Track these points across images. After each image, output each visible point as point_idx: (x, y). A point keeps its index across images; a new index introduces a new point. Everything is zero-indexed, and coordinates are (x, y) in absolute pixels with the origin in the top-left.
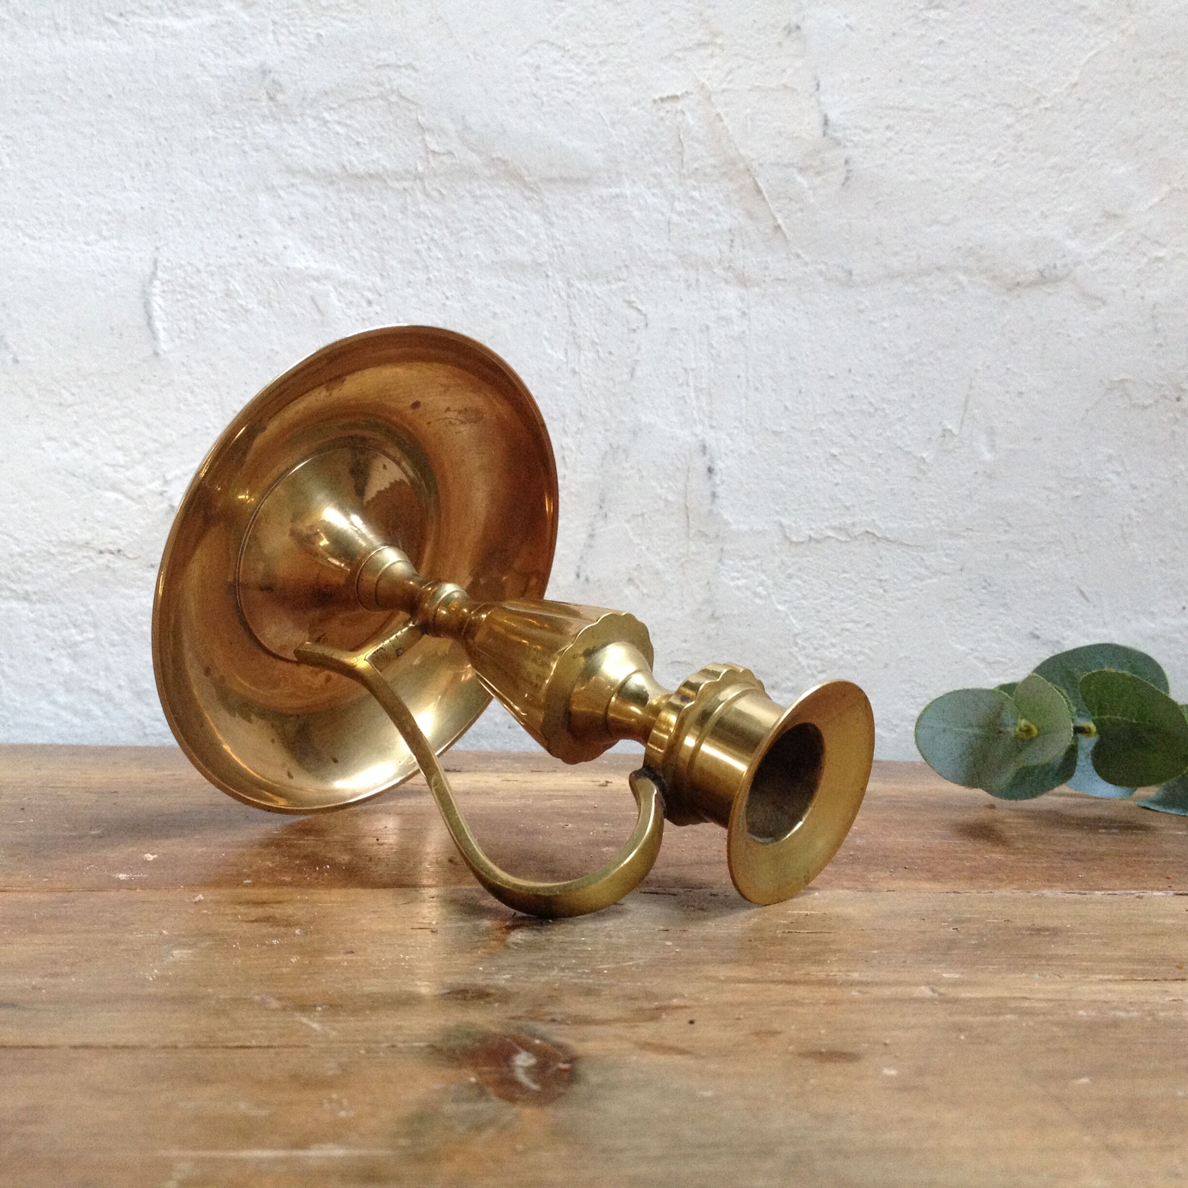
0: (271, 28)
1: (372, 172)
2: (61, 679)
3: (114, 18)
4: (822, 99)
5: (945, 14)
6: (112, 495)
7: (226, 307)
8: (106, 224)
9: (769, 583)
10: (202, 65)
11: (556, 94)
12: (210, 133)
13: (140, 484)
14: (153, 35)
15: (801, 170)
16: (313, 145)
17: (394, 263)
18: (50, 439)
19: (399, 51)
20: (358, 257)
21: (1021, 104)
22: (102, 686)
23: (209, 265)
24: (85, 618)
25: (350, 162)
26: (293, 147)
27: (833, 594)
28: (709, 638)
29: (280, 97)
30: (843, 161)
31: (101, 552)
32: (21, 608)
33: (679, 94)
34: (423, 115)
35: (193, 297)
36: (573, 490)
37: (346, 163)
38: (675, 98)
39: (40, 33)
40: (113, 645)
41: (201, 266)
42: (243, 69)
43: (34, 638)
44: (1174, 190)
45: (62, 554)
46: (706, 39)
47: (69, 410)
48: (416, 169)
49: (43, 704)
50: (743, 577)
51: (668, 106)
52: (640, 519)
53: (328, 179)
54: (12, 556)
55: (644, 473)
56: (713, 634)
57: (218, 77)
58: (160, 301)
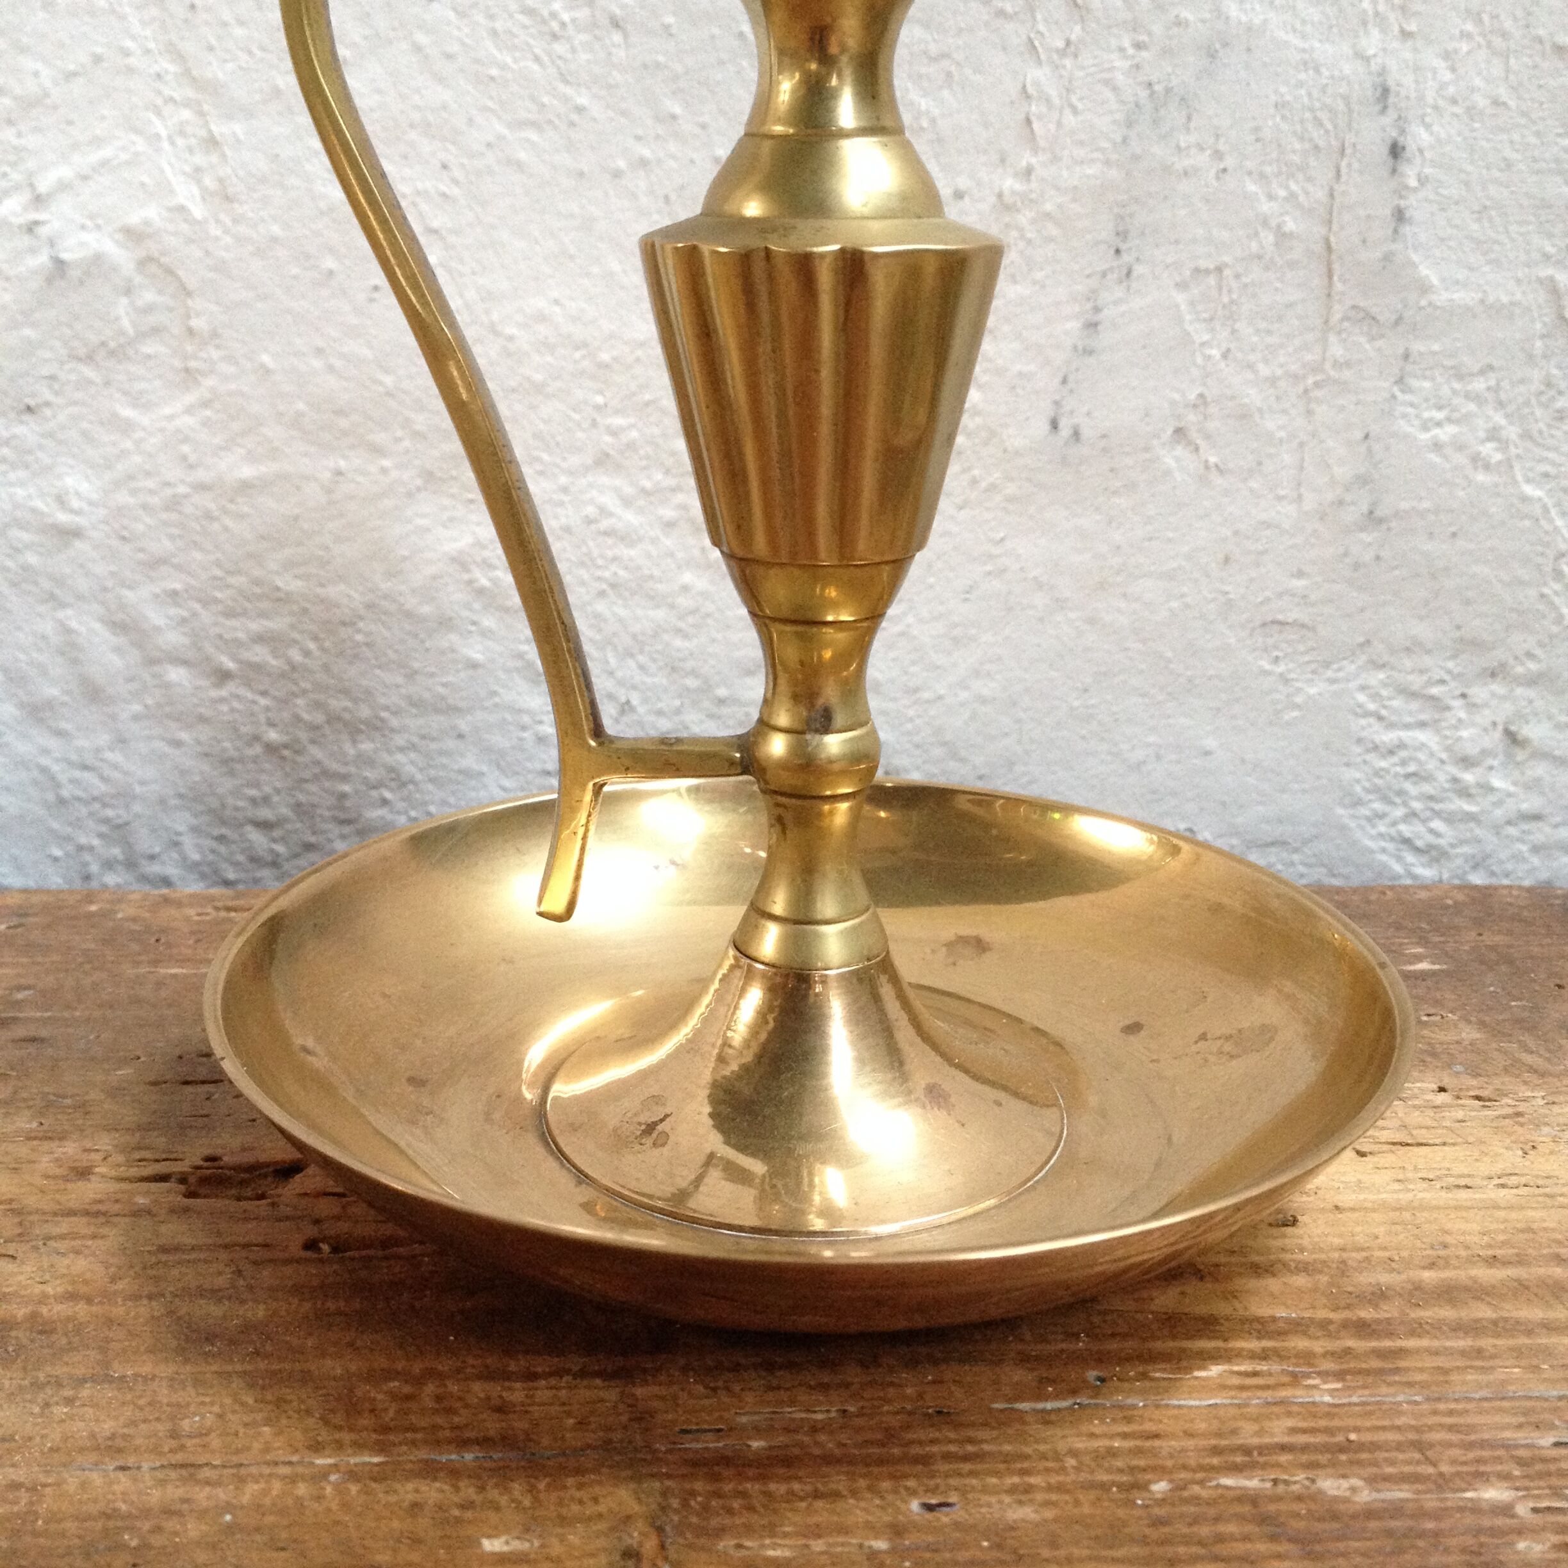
9: (1512, 432)
28: (1357, 566)
36: (1049, 207)
50: (1449, 420)
52: (1212, 280)
55: (1230, 162)
56: (1368, 557)
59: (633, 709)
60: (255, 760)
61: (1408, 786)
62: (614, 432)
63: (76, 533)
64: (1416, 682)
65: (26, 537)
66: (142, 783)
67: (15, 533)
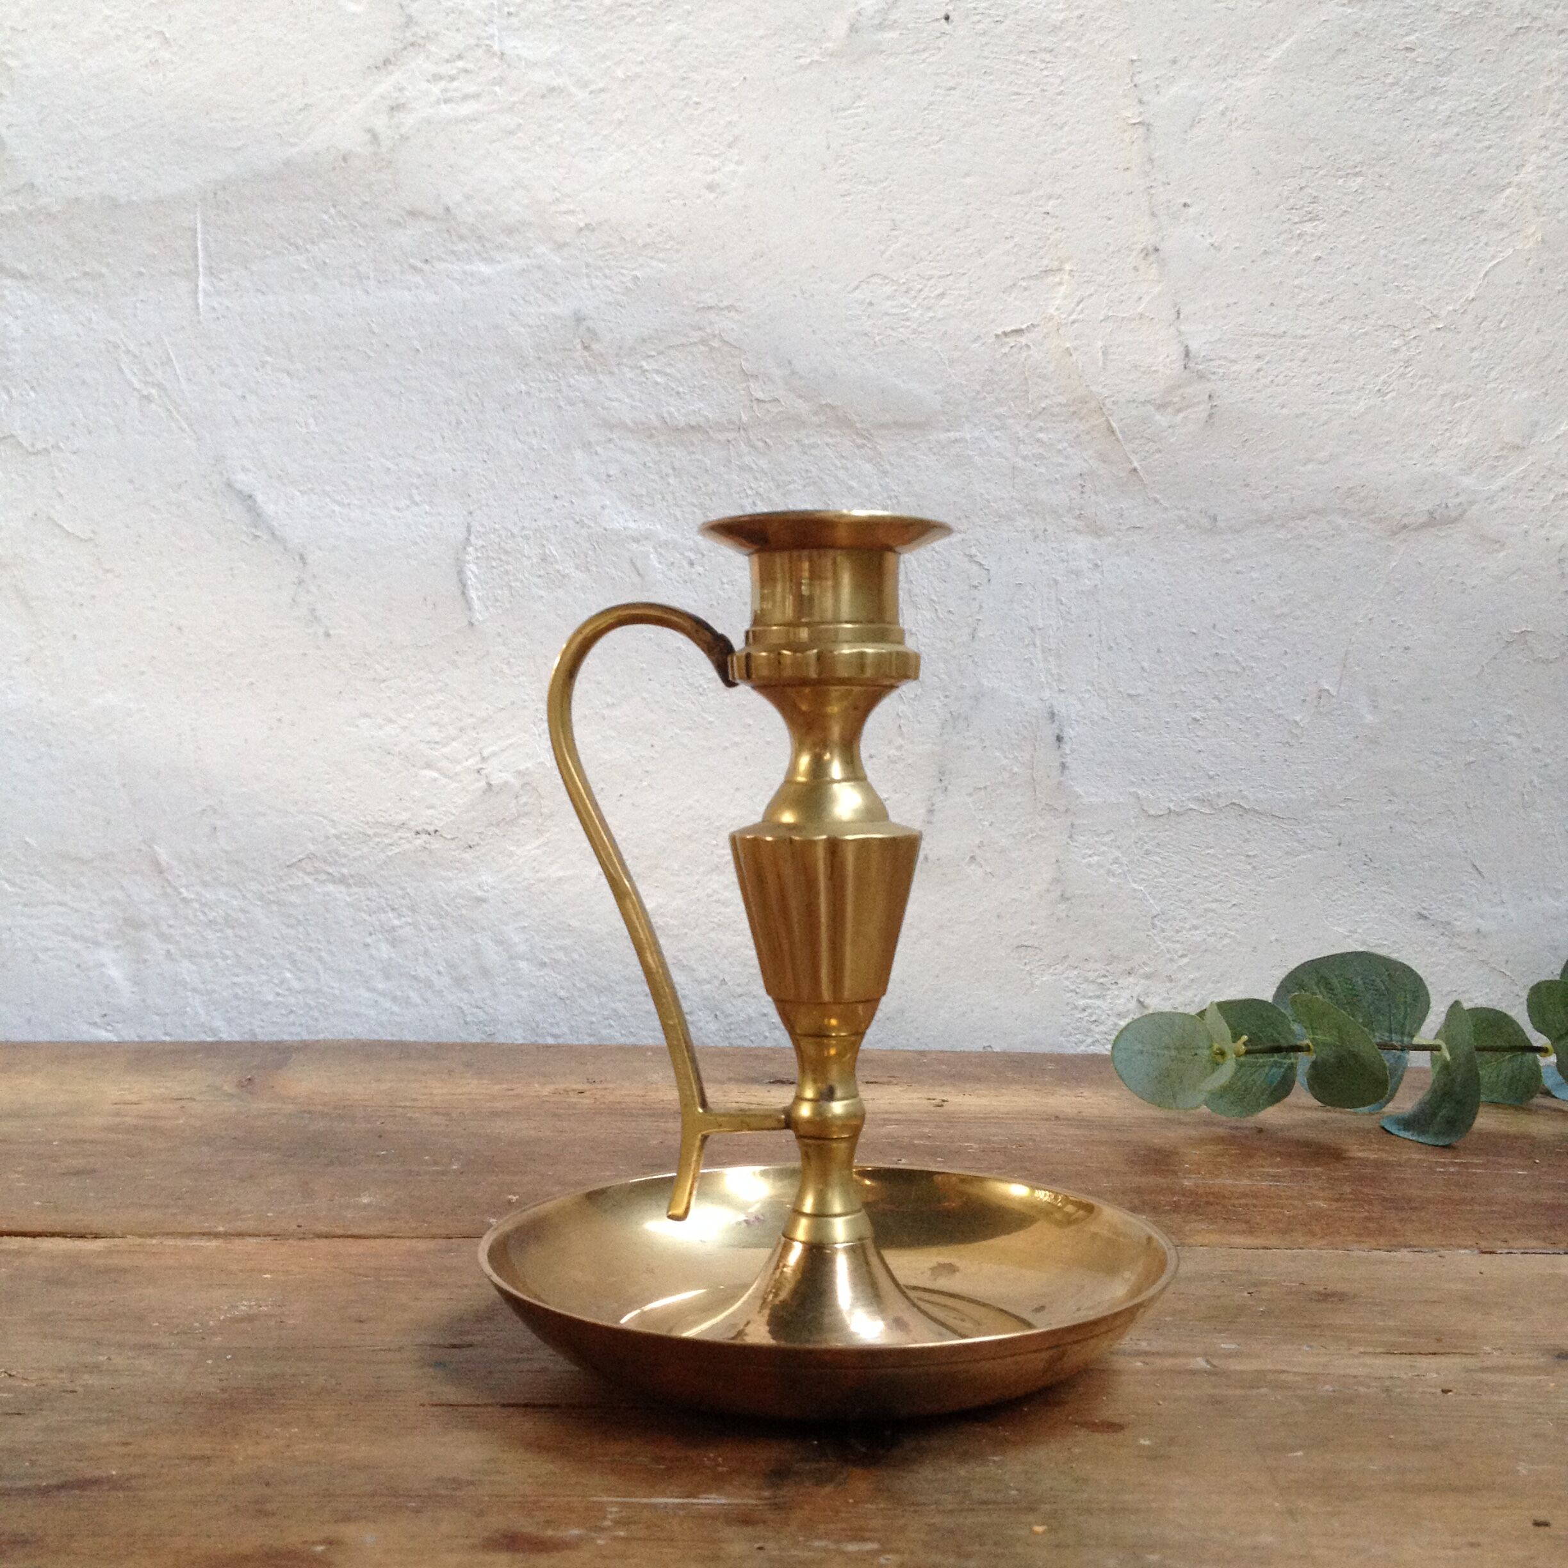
0: (584, 271)
1: (693, 423)
2: (380, 966)
3: (420, 265)
4: (1182, 328)
5: (1322, 227)
6: (428, 774)
7: (542, 572)
8: (417, 488)
9: (1125, 860)
10: (512, 314)
11: (889, 332)
12: (523, 387)
13: (455, 761)
14: (460, 282)
15: (1159, 407)
16: (631, 396)
18: (364, 715)
19: (721, 292)
21: (1409, 326)
22: (422, 971)
23: (523, 528)
24: (403, 901)
25: (670, 413)
26: (611, 400)
27: (1196, 872)
28: (1058, 920)
29: (595, 346)
30: (1206, 397)
31: (418, 833)
32: (337, 892)
33: (1024, 327)
34: (747, 360)
35: (508, 563)
37: (665, 415)
38: (1019, 332)
39: (341, 283)
40: (431, 929)
41: (515, 531)
42: (557, 317)
43: (351, 923)
45: (376, 835)
46: (1055, 265)
47: (382, 685)
48: (740, 419)
49: (361, 991)
50: (1095, 854)
51: (1011, 341)
52: (983, 792)
53: (647, 432)
54: (328, 838)
55: (987, 743)
56: (1064, 915)
57: (530, 327)
58: (474, 568)
59: (726, 983)
60: (554, 1005)
61: (1093, 1027)
63: (484, 900)
64: (1092, 976)
65: (462, 902)
66: (503, 1015)
67: (458, 900)
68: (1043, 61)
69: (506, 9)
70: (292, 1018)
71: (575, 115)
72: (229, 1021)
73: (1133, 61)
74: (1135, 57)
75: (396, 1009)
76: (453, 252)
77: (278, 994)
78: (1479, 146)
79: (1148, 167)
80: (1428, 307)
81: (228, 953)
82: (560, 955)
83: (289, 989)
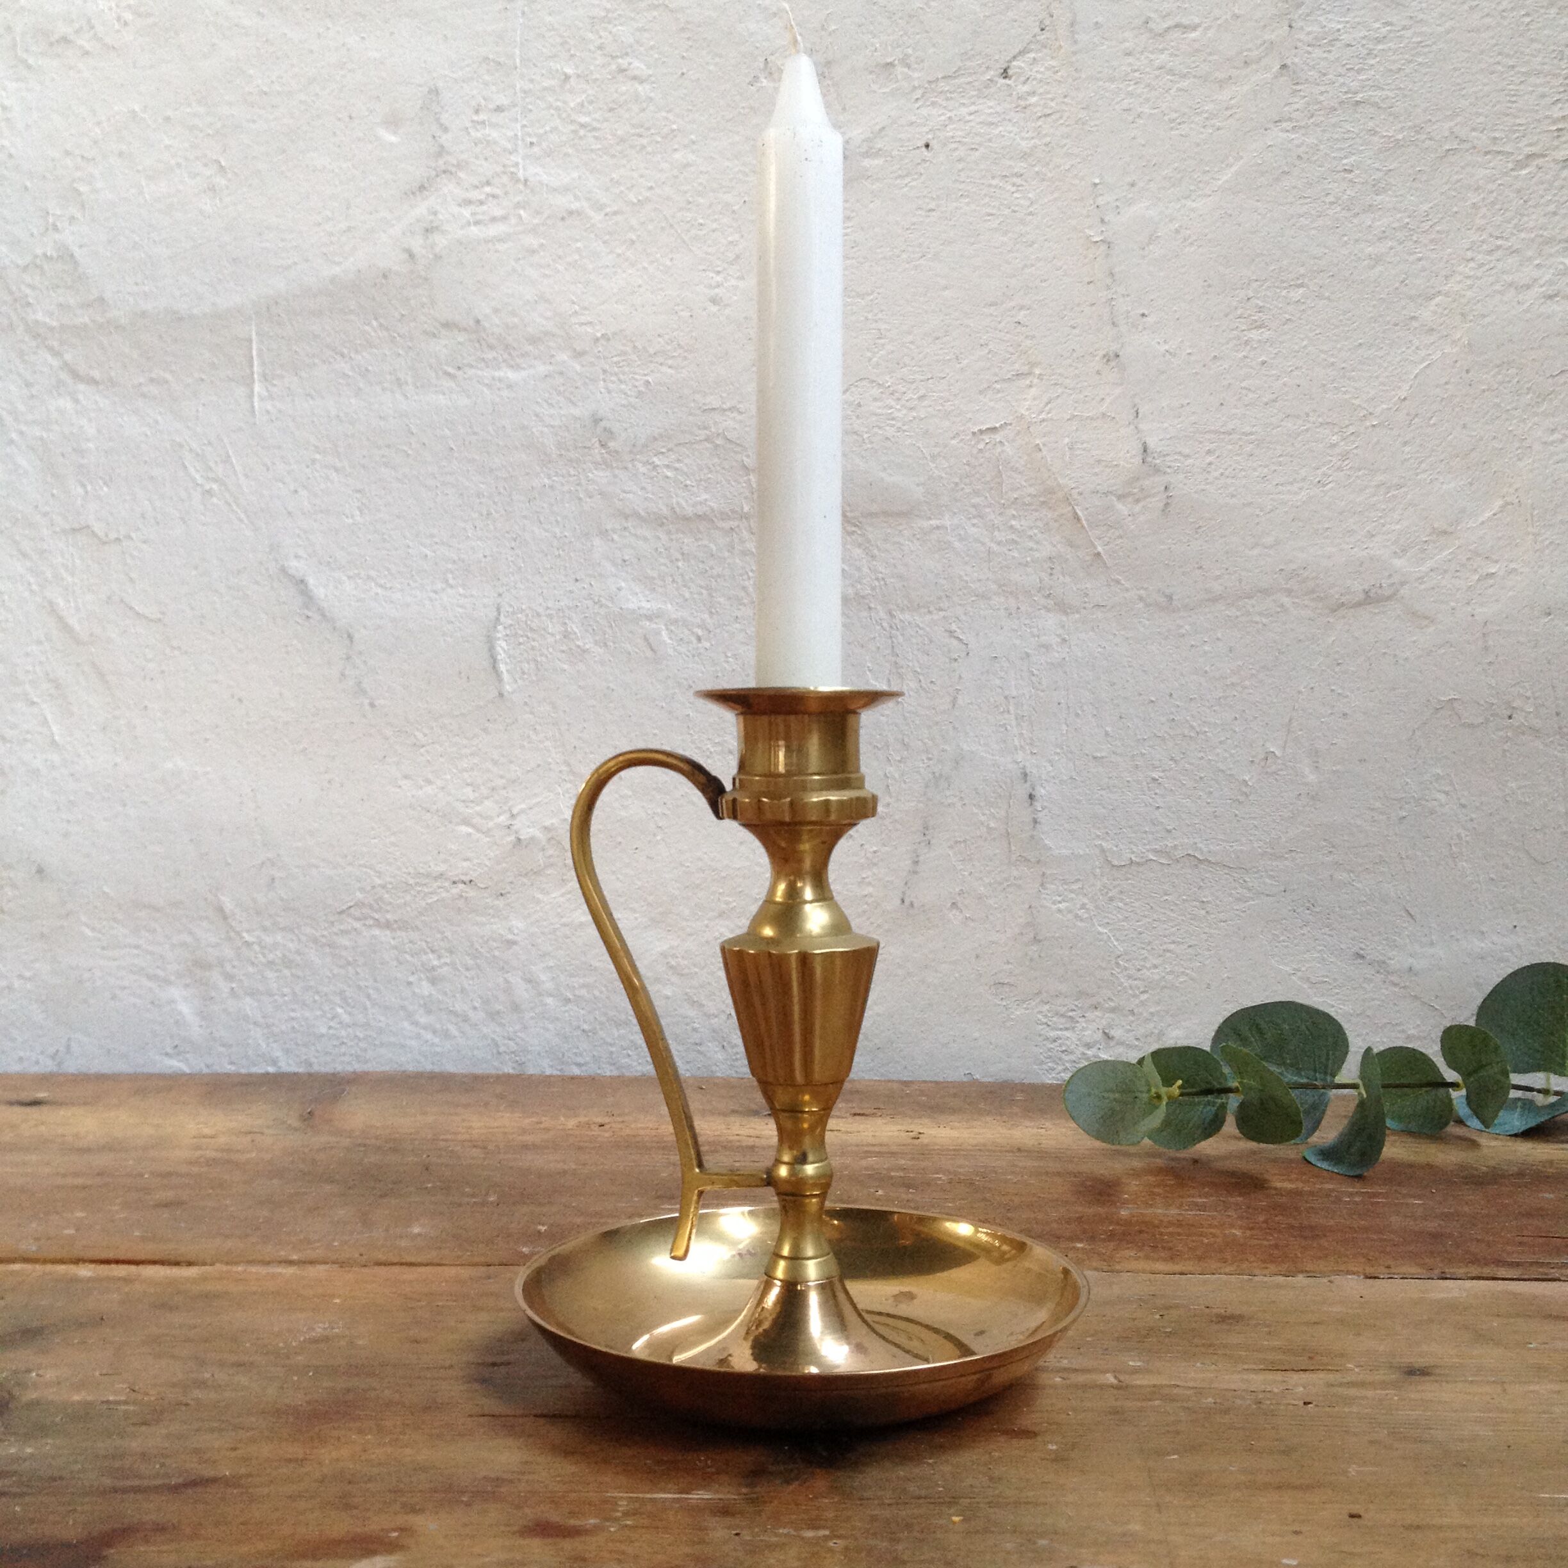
0: (601, 377)
1: (700, 513)
2: (421, 1001)
3: (450, 370)
4: (1141, 426)
5: (1267, 334)
6: (465, 829)
7: (564, 648)
8: (452, 572)
9: (1090, 906)
10: (537, 415)
11: (876, 430)
12: (546, 481)
13: (489, 818)
14: (488, 386)
15: (1120, 497)
16: (643, 488)
17: (722, 600)
18: (406, 777)
19: (724, 395)
20: (687, 595)
21: (1347, 422)
22: (459, 1007)
23: (548, 608)
24: (442, 944)
25: (678, 503)
26: (624, 492)
27: (1155, 917)
28: (1031, 960)
29: (611, 444)
30: (1163, 488)
31: (454, 883)
32: (384, 935)
33: (997, 425)
34: (748, 456)
35: (534, 640)
36: (897, 817)
37: (675, 506)
38: (993, 430)
39: (384, 389)
40: (467, 969)
41: (541, 610)
42: (576, 419)
43: (395, 963)
44: (1507, 504)
45: (417, 884)
46: (1026, 369)
47: (422, 750)
48: (742, 508)
49: (406, 1024)
50: (1064, 900)
51: (986, 438)
52: (962, 845)
53: (658, 521)
54: (373, 887)
55: (966, 801)
56: (1036, 956)
57: (552, 426)
58: (504, 644)
60: (577, 1037)
61: (1063, 1056)
62: (727, 903)
63: (514, 943)
64: (1063, 1010)
65: (495, 944)
66: (532, 1045)
67: (491, 943)
68: (1014, 185)
69: (529, 140)
70: (343, 1049)
71: (592, 236)
72: (287, 1051)
73: (1095, 185)
74: (1097, 181)
75: (437, 1040)
76: (483, 359)
77: (330, 1028)
78: (1412, 258)
79: (1109, 281)
80: (1365, 405)
81: (286, 990)
82: (583, 992)
83: (341, 1023)
